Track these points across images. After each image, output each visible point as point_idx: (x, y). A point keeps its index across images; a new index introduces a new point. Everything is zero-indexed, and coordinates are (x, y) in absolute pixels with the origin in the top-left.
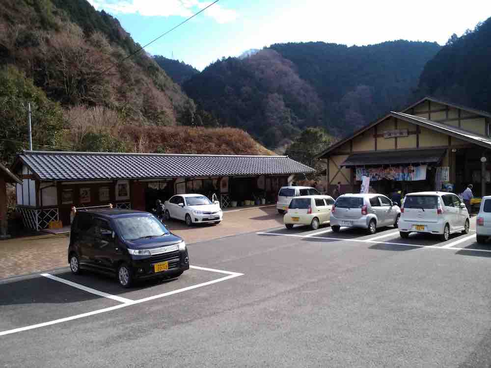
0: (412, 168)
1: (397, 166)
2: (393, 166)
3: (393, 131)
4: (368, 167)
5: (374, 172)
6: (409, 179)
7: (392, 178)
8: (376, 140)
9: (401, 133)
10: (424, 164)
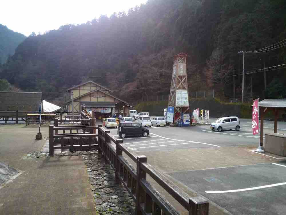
0: (106, 108)
1: (101, 108)
2: (100, 107)
3: (97, 95)
4: (91, 107)
5: (93, 109)
6: (105, 112)
7: (100, 112)
8: (90, 98)
9: (100, 96)
10: (110, 107)
